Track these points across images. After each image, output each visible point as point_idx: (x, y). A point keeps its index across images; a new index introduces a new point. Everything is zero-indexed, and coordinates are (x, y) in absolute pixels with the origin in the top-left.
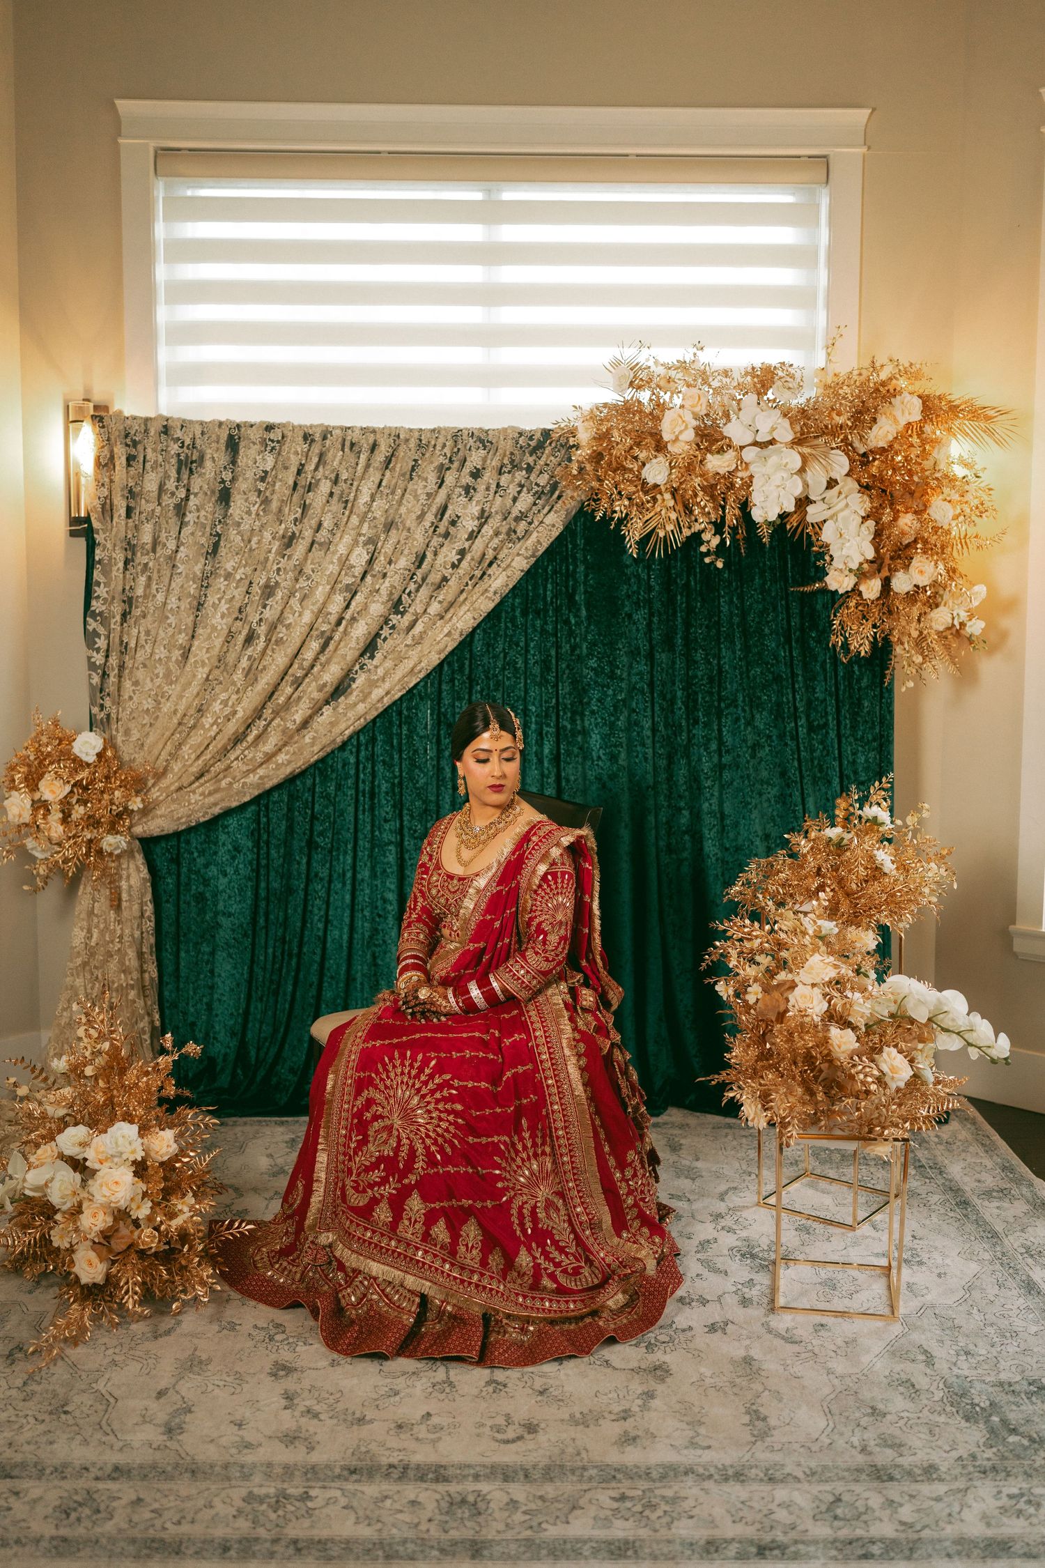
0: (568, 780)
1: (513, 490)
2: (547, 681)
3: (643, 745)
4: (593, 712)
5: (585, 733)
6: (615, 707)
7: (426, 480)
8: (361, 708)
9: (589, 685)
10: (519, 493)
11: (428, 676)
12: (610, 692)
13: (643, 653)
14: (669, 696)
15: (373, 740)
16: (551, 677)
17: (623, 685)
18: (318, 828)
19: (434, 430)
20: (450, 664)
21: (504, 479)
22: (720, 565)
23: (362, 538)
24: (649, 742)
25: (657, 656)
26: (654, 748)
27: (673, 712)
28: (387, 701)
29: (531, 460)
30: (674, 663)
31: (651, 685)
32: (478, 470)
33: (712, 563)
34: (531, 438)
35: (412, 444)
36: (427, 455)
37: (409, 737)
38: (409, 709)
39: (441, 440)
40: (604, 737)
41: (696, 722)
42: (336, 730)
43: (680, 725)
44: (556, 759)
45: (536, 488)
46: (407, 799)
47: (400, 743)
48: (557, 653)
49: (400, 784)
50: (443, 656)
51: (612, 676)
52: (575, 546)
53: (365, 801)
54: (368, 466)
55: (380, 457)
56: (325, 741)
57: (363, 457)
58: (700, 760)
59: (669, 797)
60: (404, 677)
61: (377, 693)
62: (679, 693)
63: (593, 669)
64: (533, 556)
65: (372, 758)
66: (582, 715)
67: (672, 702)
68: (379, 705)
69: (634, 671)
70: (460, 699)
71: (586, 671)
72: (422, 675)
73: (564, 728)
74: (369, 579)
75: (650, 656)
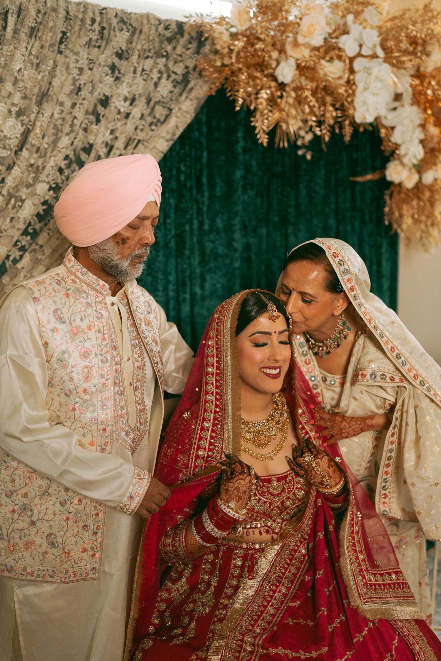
1: (155, 75)
7: (77, 54)
10: (160, 78)
19: (79, 4)
21: (148, 64)
22: (309, 157)
23: (14, 109)
29: (169, 48)
32: (122, 51)
33: (304, 156)
34: (167, 28)
35: (62, 14)
36: (77, 28)
39: (90, 14)
44: (191, 321)
45: (173, 76)
52: (201, 134)
54: (16, 31)
55: (30, 22)
57: (11, 20)
64: (171, 140)
73: (196, 294)
74: (25, 153)
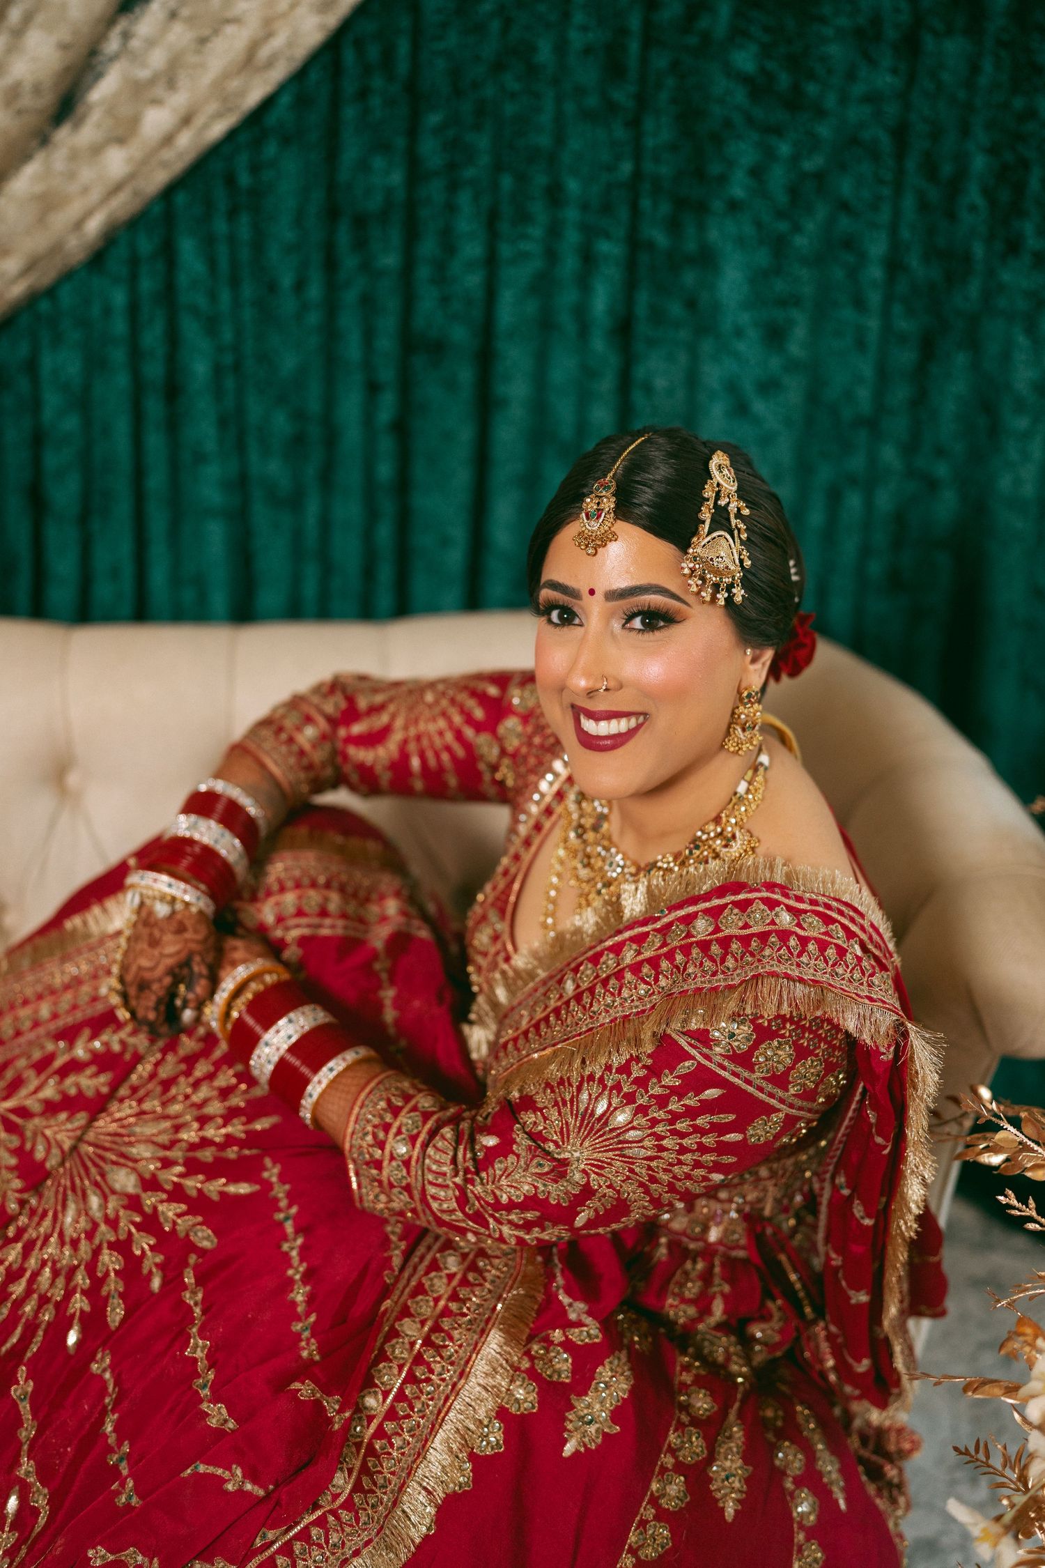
0: (648, 389)
2: (612, 107)
3: (859, 303)
4: (734, 206)
5: (707, 259)
6: (794, 192)
8: (116, 162)
9: (728, 124)
11: (300, 76)
12: (785, 149)
13: (891, 34)
14: (947, 169)
15: (168, 252)
16: (623, 95)
17: (824, 130)
18: (52, 460)
20: (359, 44)
24: (874, 298)
25: (929, 42)
26: (886, 314)
27: (952, 216)
28: (188, 145)
30: (975, 69)
31: (900, 134)
37: (258, 246)
38: (255, 169)
40: (759, 278)
41: (1013, 247)
42: (61, 219)
43: (967, 259)
44: (623, 329)
46: (255, 409)
47: (234, 264)
48: (647, 25)
49: (237, 367)
50: (332, 20)
51: (794, 102)
53: (154, 407)
56: (37, 243)
58: (1006, 356)
59: (910, 448)
60: (226, 76)
61: (156, 120)
62: (979, 163)
63: (746, 80)
65: (168, 294)
66: (701, 208)
67: (955, 187)
68: (167, 154)
69: (858, 89)
70: (384, 147)
71: (720, 84)
72: (278, 73)
73: (651, 246)
75: (910, 45)
